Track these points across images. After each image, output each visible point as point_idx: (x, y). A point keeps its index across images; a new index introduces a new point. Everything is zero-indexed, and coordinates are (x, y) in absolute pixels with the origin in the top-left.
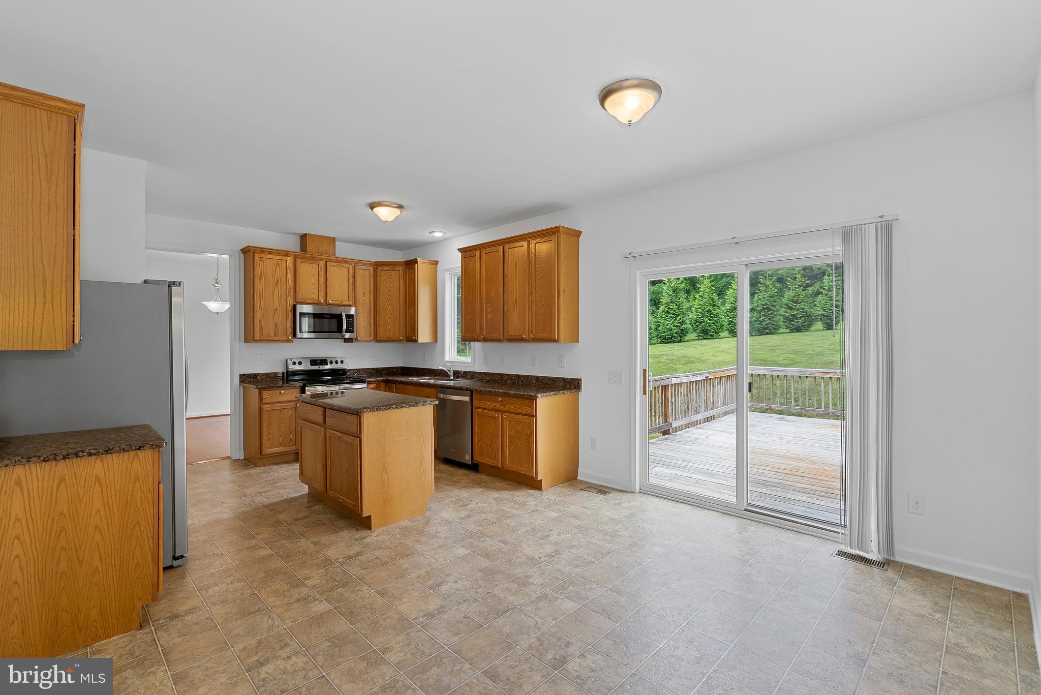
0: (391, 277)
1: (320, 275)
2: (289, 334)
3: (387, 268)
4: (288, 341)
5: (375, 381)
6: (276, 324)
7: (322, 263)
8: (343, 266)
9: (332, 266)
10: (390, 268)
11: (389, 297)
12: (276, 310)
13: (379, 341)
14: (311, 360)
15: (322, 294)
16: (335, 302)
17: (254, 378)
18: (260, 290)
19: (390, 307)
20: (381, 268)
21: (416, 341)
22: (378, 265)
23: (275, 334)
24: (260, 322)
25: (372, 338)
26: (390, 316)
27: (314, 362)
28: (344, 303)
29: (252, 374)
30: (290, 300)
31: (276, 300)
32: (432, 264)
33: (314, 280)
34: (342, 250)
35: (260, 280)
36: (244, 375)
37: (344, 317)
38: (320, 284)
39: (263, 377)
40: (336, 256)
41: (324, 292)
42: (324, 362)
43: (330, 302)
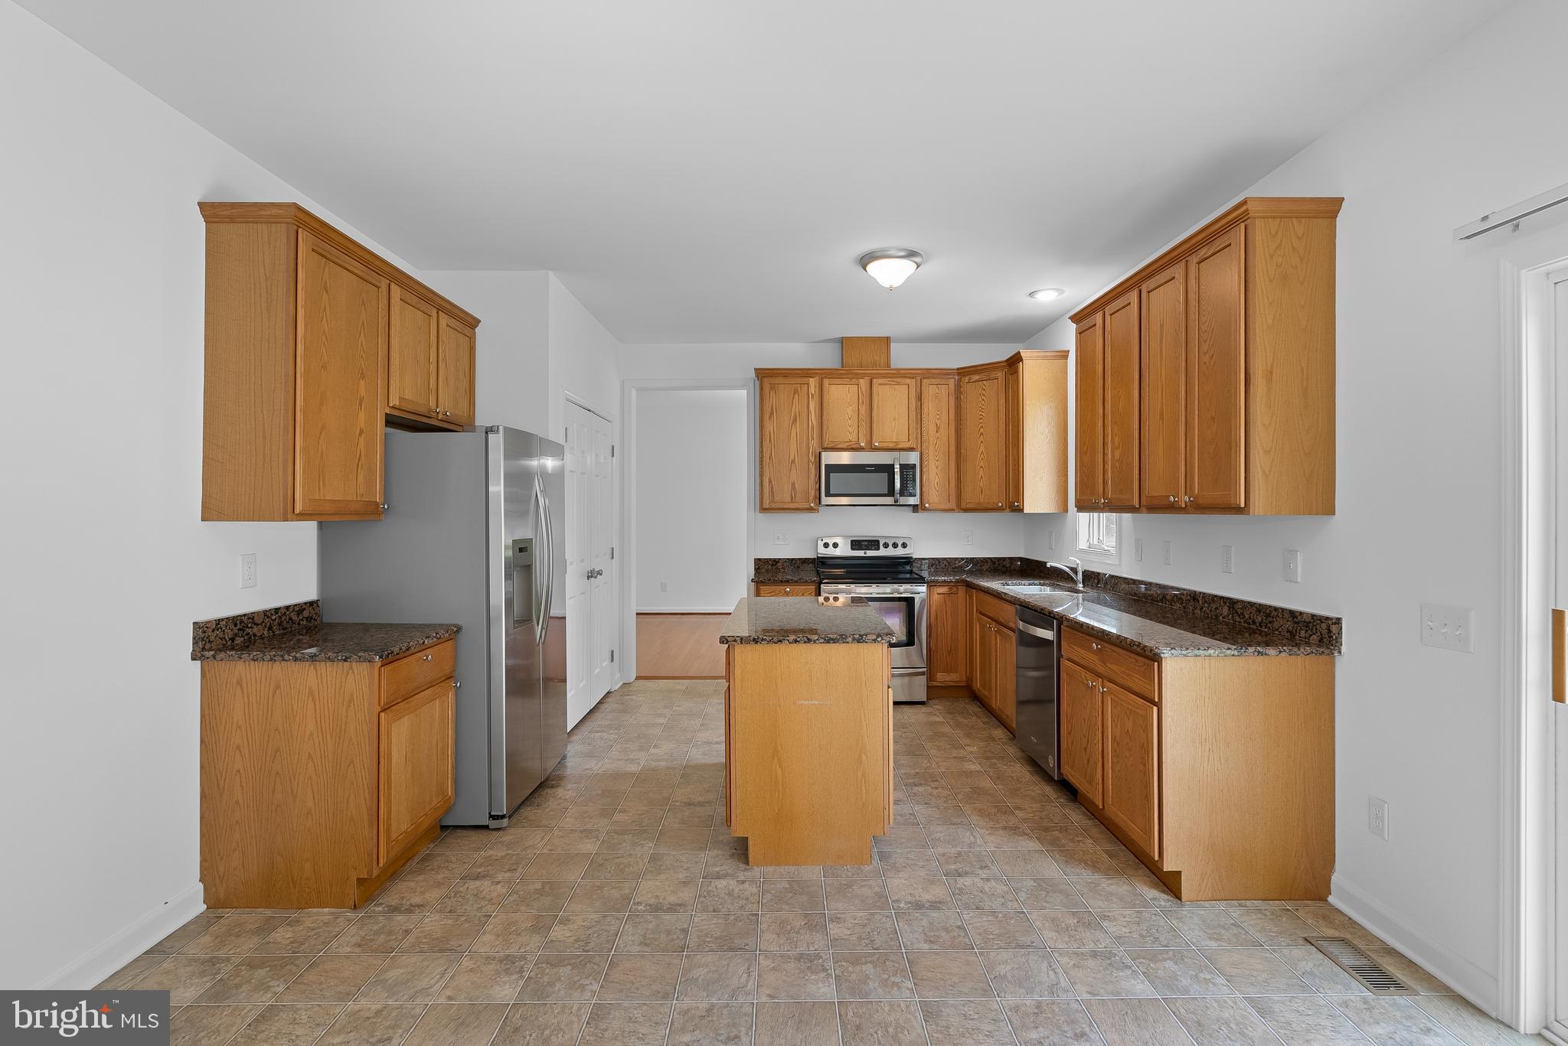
0: (984, 392)
1: (860, 401)
2: (811, 498)
3: (976, 377)
4: (811, 510)
5: (945, 581)
6: (793, 485)
7: (864, 383)
8: (899, 384)
9: (880, 384)
10: (983, 376)
11: (982, 430)
12: (793, 461)
13: (966, 510)
14: (852, 541)
15: (864, 431)
16: (884, 445)
17: (772, 565)
18: (770, 433)
19: (982, 448)
20: (966, 379)
21: (1020, 510)
22: (963, 372)
23: (792, 499)
24: (770, 481)
25: (953, 505)
26: (982, 464)
27: (856, 544)
28: (901, 446)
29: (770, 559)
30: (814, 444)
31: (793, 446)
32: (1056, 358)
33: (851, 411)
34: (902, 357)
35: (770, 417)
36: (759, 559)
37: (897, 469)
38: (861, 416)
39: (786, 564)
40: (892, 367)
41: (868, 429)
42: (874, 544)
43: (877, 444)
